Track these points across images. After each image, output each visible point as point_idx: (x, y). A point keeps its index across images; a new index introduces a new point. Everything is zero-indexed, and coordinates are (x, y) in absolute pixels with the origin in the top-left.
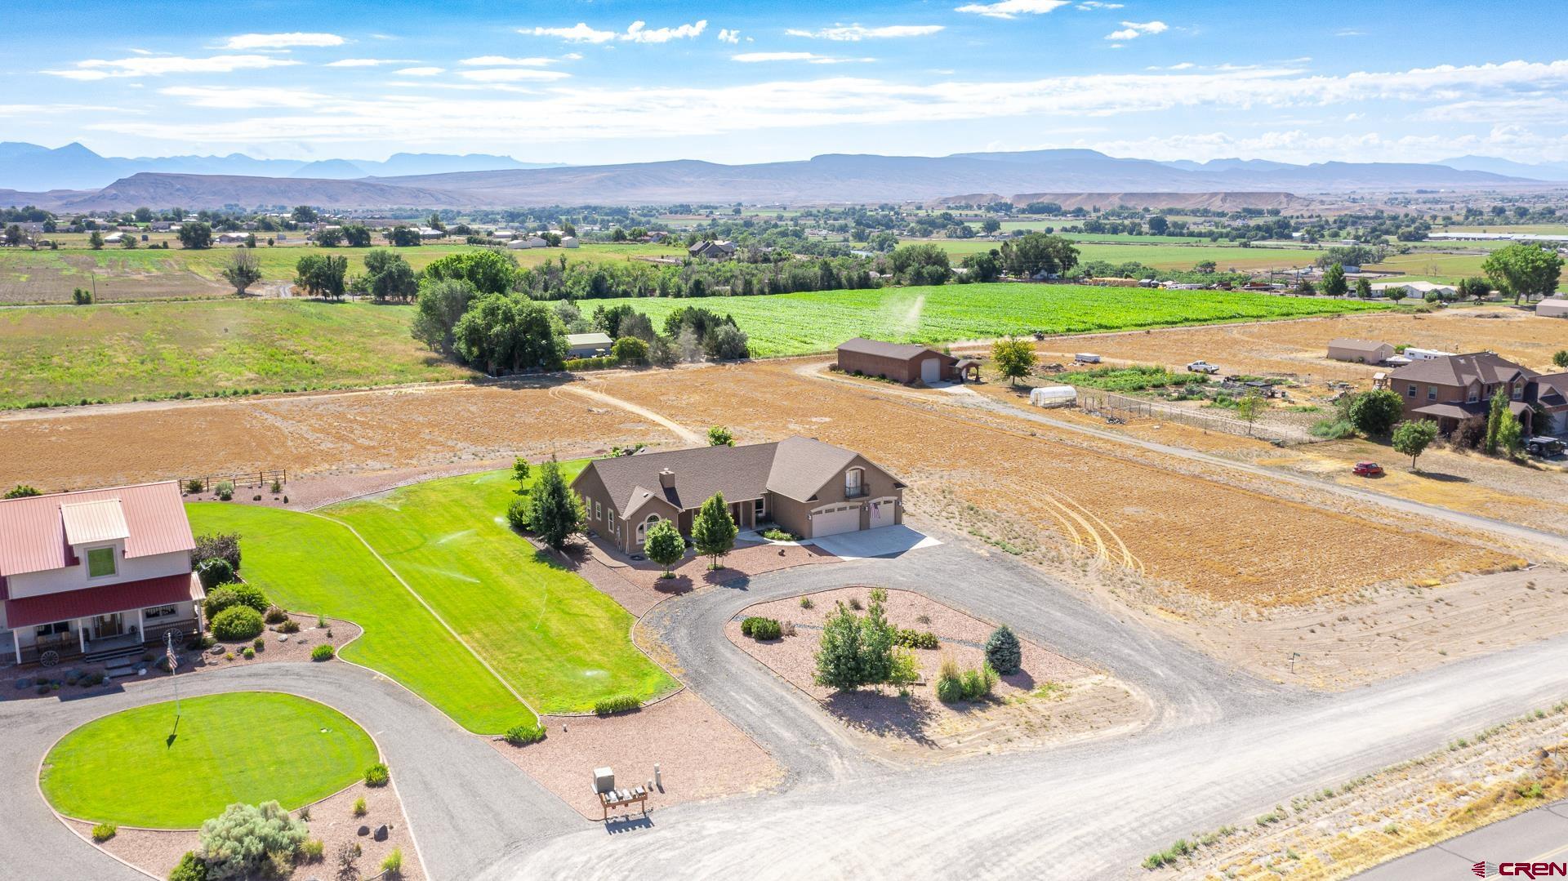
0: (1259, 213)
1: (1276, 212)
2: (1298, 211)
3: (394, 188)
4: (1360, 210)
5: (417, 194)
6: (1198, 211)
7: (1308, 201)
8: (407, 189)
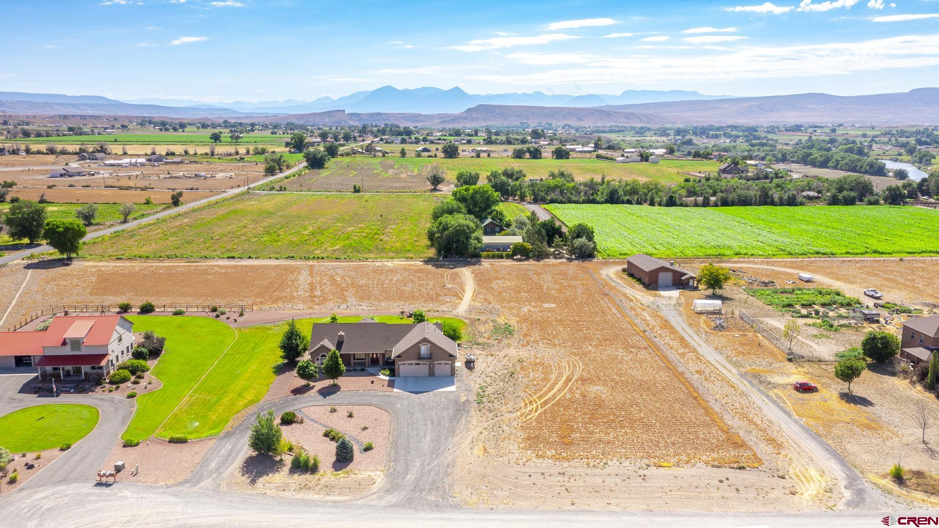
3: (616, 113)
5: (629, 116)
8: (623, 113)
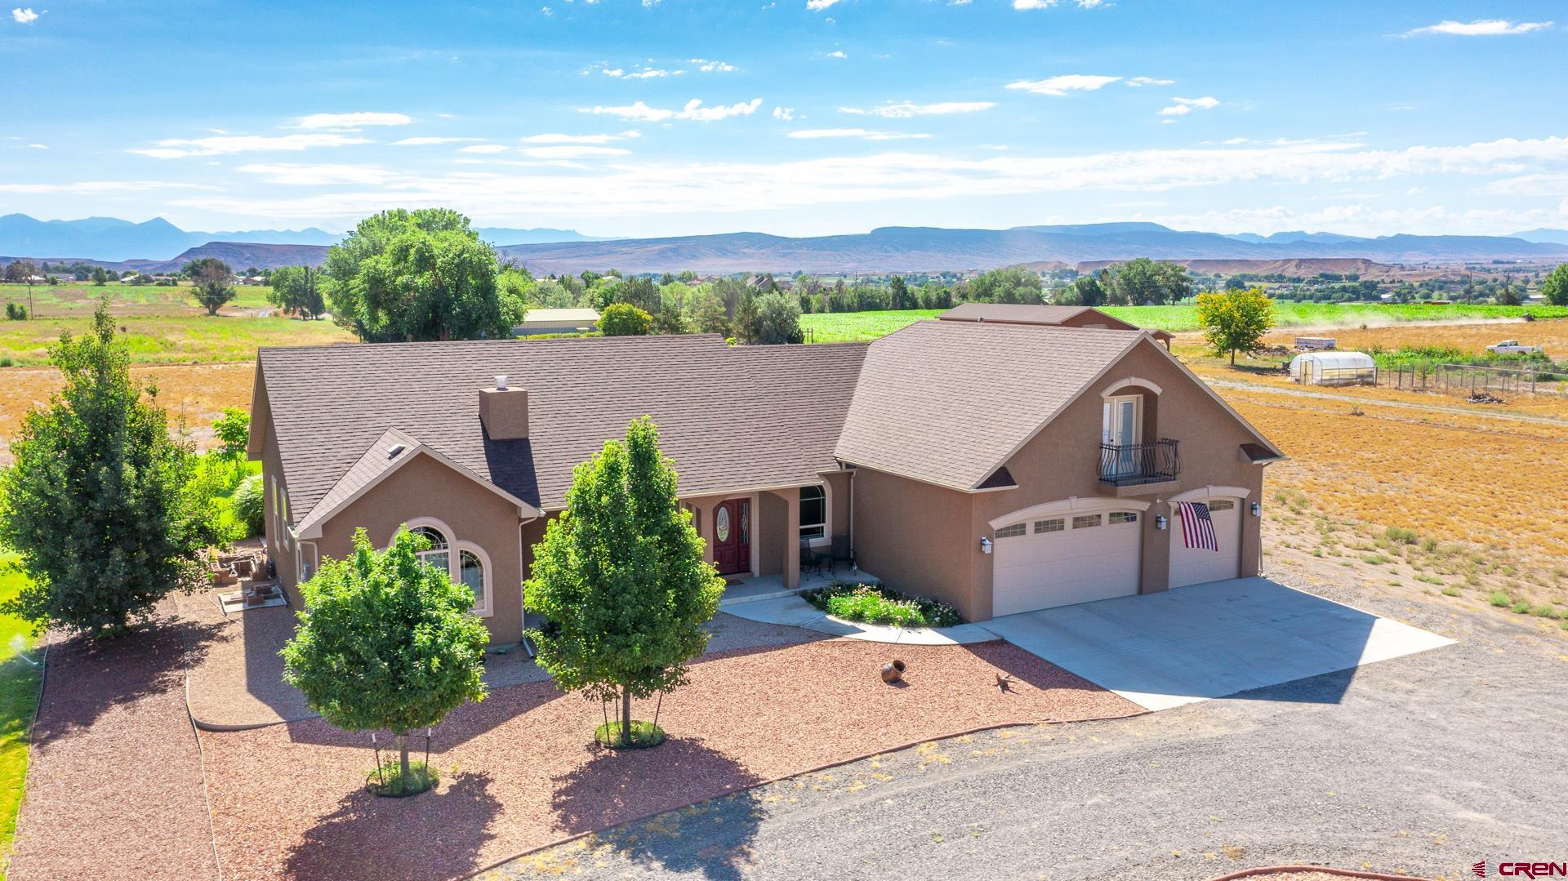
0: (1338, 278)
1: (1355, 278)
2: (1377, 276)
4: (1444, 276)
6: (1272, 276)
7: (1388, 268)
